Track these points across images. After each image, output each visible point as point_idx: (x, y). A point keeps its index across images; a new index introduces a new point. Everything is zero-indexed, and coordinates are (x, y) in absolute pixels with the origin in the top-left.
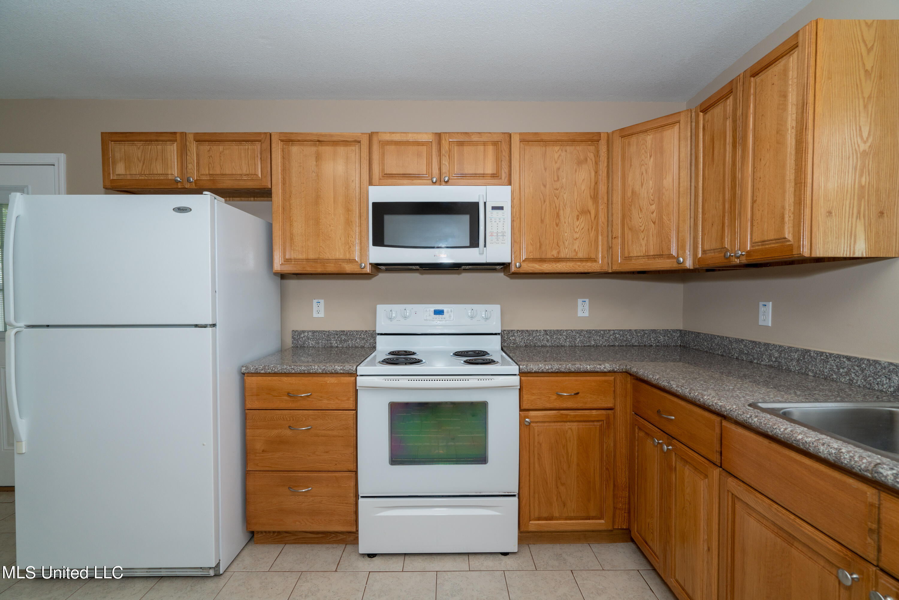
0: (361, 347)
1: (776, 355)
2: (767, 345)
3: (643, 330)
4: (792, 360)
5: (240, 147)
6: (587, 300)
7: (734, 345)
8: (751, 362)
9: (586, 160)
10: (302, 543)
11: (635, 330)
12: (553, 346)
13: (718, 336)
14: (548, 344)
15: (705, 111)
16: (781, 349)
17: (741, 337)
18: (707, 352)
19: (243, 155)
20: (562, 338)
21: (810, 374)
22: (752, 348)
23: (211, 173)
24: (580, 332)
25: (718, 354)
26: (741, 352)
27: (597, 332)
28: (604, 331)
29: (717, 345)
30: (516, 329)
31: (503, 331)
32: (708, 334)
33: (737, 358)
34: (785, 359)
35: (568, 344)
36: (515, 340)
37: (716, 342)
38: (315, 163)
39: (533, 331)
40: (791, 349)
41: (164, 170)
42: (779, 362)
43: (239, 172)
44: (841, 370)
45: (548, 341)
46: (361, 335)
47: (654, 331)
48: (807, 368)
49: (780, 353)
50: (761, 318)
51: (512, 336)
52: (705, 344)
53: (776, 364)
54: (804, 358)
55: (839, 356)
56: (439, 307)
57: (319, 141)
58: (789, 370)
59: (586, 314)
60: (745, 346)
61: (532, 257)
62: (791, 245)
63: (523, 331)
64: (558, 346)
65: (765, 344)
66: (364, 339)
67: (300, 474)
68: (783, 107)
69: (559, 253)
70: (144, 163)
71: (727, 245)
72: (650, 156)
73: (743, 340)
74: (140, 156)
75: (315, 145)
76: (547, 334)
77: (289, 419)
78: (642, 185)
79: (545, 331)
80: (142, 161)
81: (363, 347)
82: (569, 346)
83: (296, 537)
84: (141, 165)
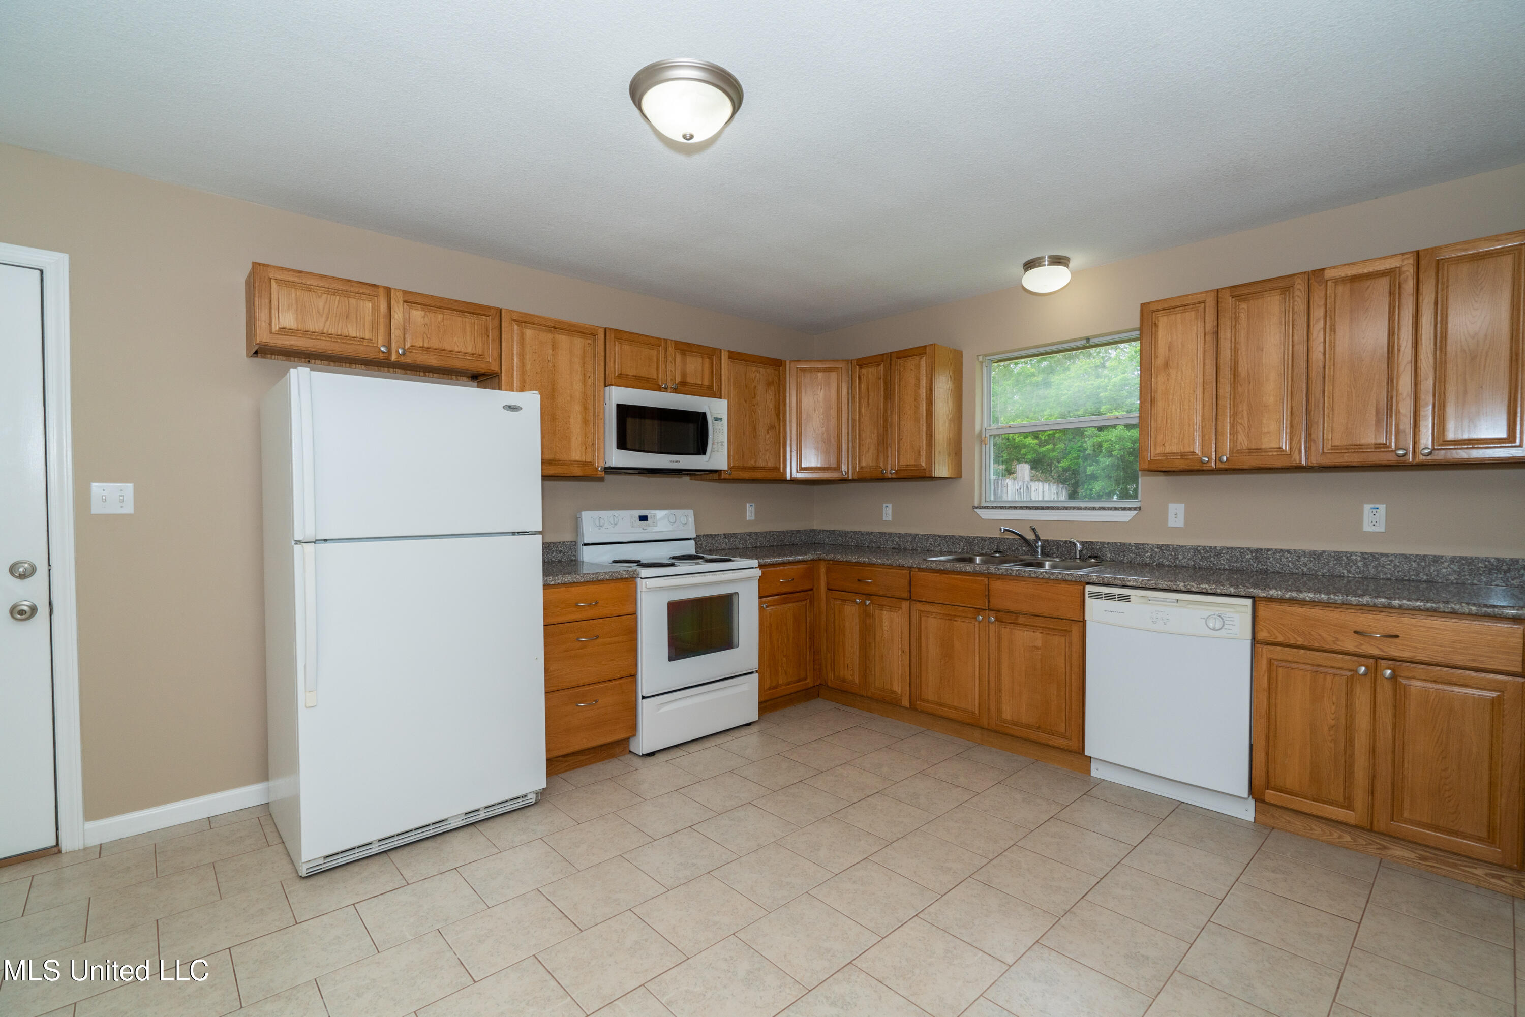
0: (557, 561)
1: (897, 540)
2: (890, 534)
3: (792, 531)
4: (907, 542)
5: (464, 319)
6: (753, 505)
7: (866, 537)
8: (879, 547)
9: (773, 382)
10: (574, 769)
11: (787, 531)
12: (730, 549)
13: (851, 532)
14: (727, 548)
15: (861, 367)
16: (900, 536)
17: (870, 530)
18: (841, 545)
19: (468, 329)
20: (737, 541)
21: (919, 549)
22: (880, 538)
23: (426, 345)
24: (749, 534)
25: (852, 546)
26: (871, 541)
27: (762, 533)
28: (766, 532)
29: (851, 538)
30: (703, 534)
31: (698, 536)
32: (842, 531)
33: (868, 547)
34: (903, 541)
35: (741, 546)
36: (701, 545)
37: (850, 536)
38: (551, 351)
39: (716, 535)
40: (907, 535)
41: (358, 331)
42: (899, 545)
43: (463, 350)
44: (936, 544)
45: (726, 544)
46: (557, 547)
47: (798, 531)
48: (917, 545)
49: (900, 538)
50: (884, 515)
51: (699, 541)
52: (840, 538)
53: (897, 546)
54: (915, 540)
55: (935, 536)
56: (643, 513)
57: (554, 328)
58: (905, 549)
59: (753, 518)
60: (874, 536)
61: (737, 465)
62: (925, 469)
63: (707, 535)
64: (734, 549)
65: (889, 533)
66: (561, 551)
67: (587, 688)
68: (918, 385)
69: (755, 462)
70: (327, 320)
71: (881, 465)
72: (821, 389)
73: (872, 532)
74: (321, 307)
75: (550, 332)
76: (726, 538)
77: (577, 631)
78: (815, 410)
79: (725, 534)
80: (324, 316)
81: (559, 561)
82: (742, 548)
83: (567, 764)
84: (324, 319)
